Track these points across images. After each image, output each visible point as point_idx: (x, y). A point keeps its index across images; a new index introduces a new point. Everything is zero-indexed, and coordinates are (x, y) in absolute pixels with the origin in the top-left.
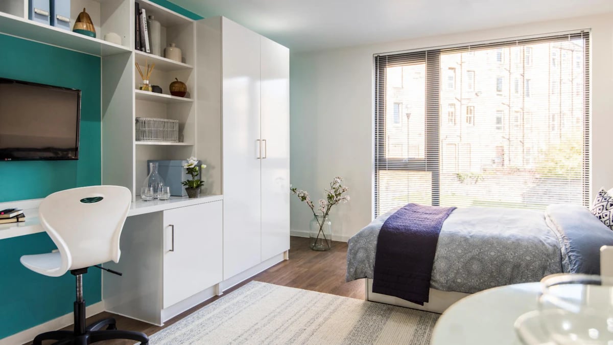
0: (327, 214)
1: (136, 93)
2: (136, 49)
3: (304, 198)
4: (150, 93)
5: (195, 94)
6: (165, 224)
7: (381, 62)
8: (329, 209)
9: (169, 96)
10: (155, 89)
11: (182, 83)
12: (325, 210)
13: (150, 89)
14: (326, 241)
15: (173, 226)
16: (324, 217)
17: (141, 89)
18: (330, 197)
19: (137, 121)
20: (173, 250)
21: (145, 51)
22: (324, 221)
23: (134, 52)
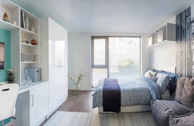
0: (78, 83)
1: (21, 44)
2: (21, 27)
3: (71, 78)
4: (25, 44)
5: (39, 44)
6: (30, 95)
7: (93, 38)
8: (79, 81)
9: (31, 45)
10: (27, 42)
11: (35, 40)
12: (78, 82)
13: (25, 42)
14: (78, 91)
15: (33, 96)
16: (77, 84)
17: (22, 42)
18: (79, 78)
19: (21, 54)
20: (33, 106)
21: (24, 28)
22: (77, 85)
23: (21, 28)
